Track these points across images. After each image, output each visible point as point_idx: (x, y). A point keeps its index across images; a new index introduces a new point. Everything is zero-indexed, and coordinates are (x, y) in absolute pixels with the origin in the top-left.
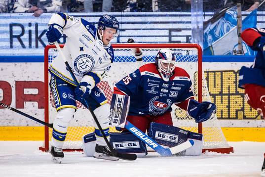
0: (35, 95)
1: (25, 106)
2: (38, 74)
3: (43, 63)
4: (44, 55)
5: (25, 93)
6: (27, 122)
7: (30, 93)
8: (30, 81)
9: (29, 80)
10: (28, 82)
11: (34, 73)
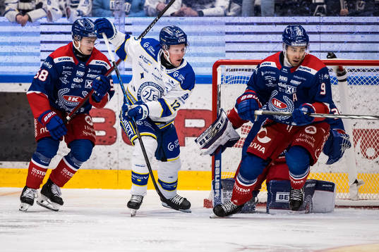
0: (200, 129)
1: (186, 144)
2: (205, 99)
3: (211, 85)
4: (212, 74)
5: (186, 126)
6: (189, 165)
7: (193, 126)
8: (194, 110)
9: (192, 108)
10: (191, 111)
11: (200, 98)
